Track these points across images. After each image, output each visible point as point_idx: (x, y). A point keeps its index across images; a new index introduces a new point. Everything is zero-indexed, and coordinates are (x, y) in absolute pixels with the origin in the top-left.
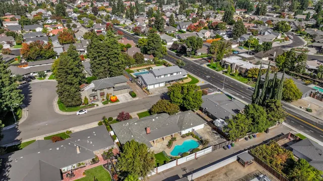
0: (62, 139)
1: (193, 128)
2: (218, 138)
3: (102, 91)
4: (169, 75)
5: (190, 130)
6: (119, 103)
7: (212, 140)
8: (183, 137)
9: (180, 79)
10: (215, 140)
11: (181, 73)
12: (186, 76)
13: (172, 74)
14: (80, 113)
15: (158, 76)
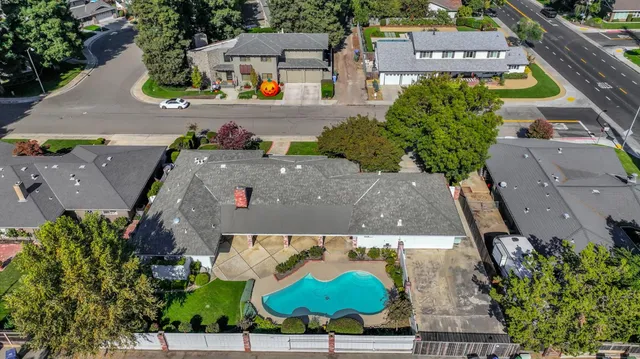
0: (65, 151)
1: (403, 238)
2: (478, 309)
3: (247, 63)
4: (459, 56)
5: (393, 241)
6: (277, 103)
7: (449, 307)
8: (355, 255)
9: (495, 75)
10: (461, 313)
11: (503, 55)
12: (521, 70)
13: (470, 53)
14: (169, 106)
15: (423, 53)
